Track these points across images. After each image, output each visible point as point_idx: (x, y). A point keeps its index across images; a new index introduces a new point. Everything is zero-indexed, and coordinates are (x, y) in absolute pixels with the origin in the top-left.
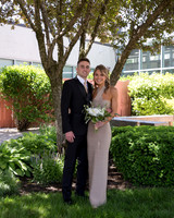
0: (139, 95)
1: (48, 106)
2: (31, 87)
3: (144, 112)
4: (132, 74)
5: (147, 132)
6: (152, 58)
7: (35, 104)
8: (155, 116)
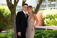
0: (47, 18)
1: (10, 22)
2: (3, 14)
3: (49, 25)
4: (44, 9)
5: (49, 32)
6: (52, 3)
7: (5, 21)
8: (53, 26)
